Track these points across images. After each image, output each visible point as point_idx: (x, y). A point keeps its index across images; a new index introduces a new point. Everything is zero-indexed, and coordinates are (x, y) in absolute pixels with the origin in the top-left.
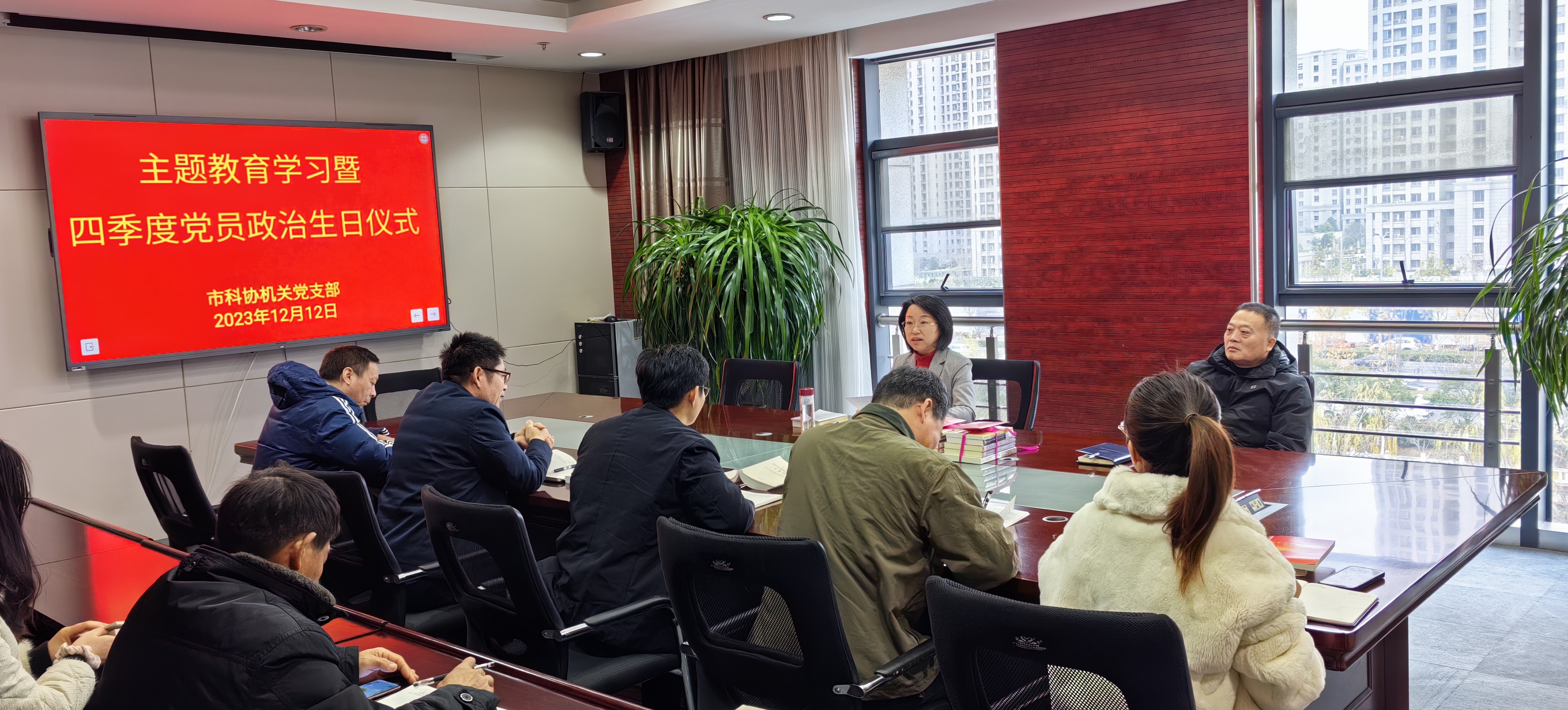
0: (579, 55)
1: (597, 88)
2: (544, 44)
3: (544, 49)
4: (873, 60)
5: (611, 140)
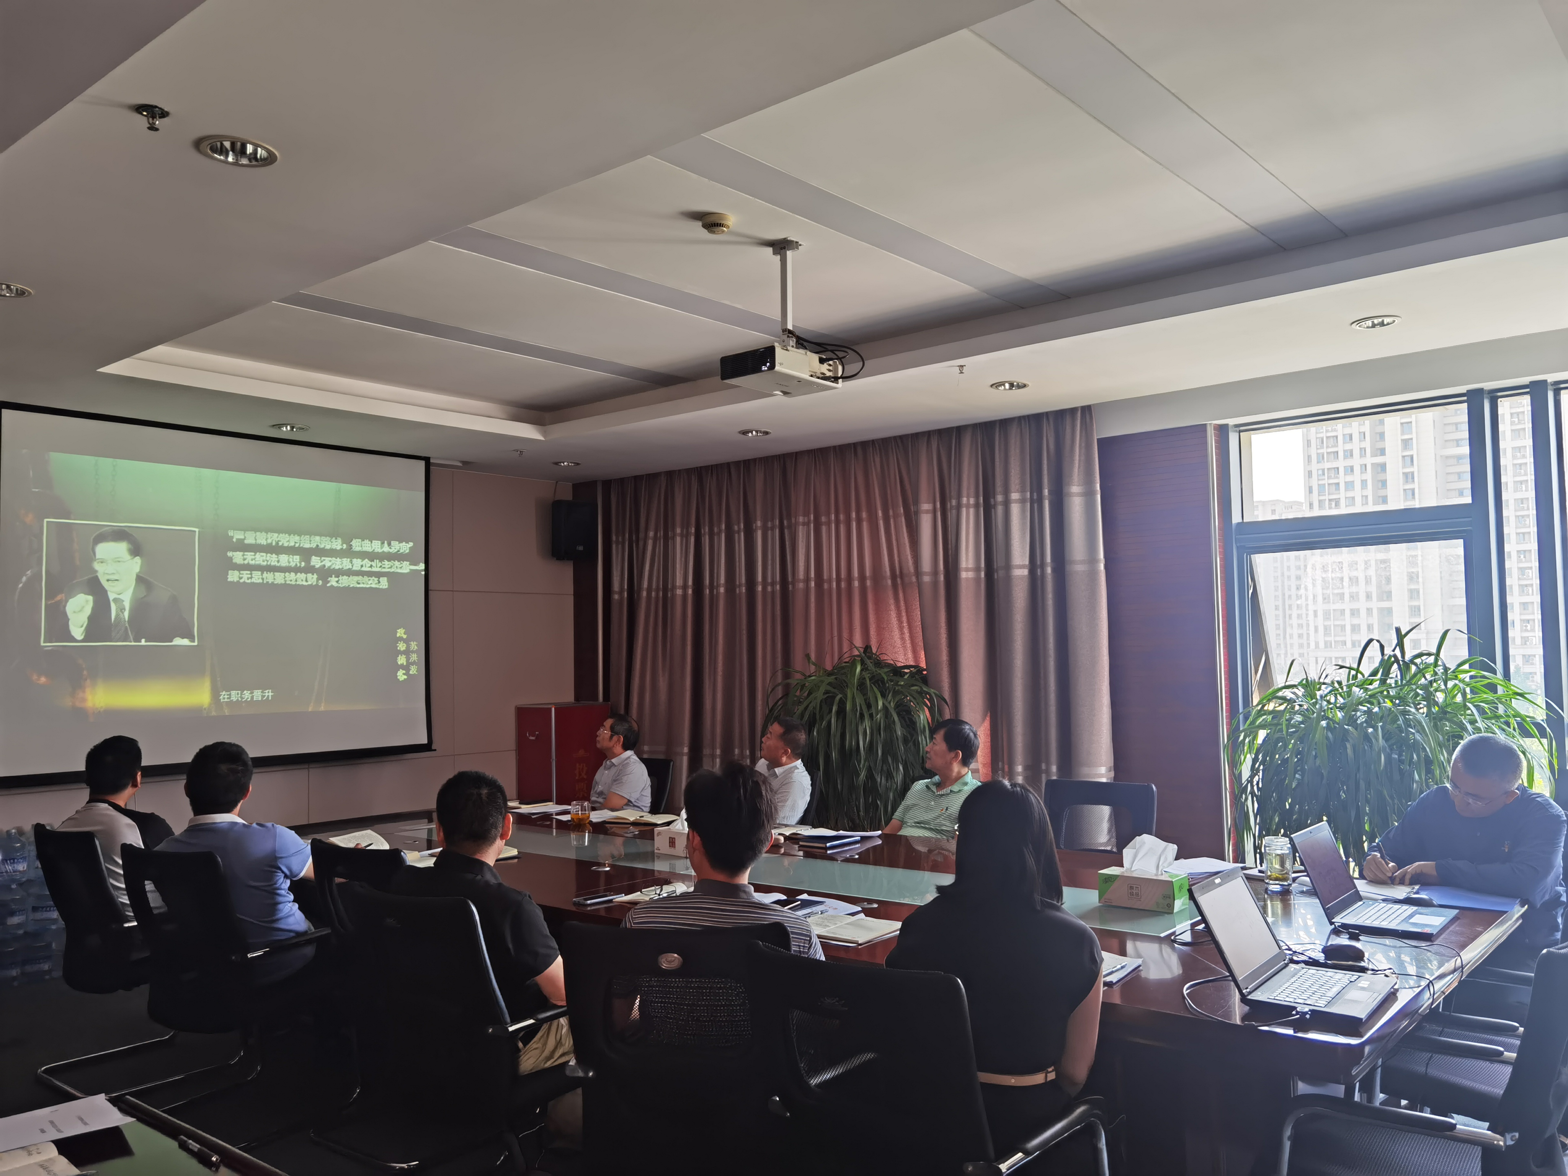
0: (557, 463)
1: (567, 495)
2: (522, 451)
3: (520, 456)
5: (581, 548)
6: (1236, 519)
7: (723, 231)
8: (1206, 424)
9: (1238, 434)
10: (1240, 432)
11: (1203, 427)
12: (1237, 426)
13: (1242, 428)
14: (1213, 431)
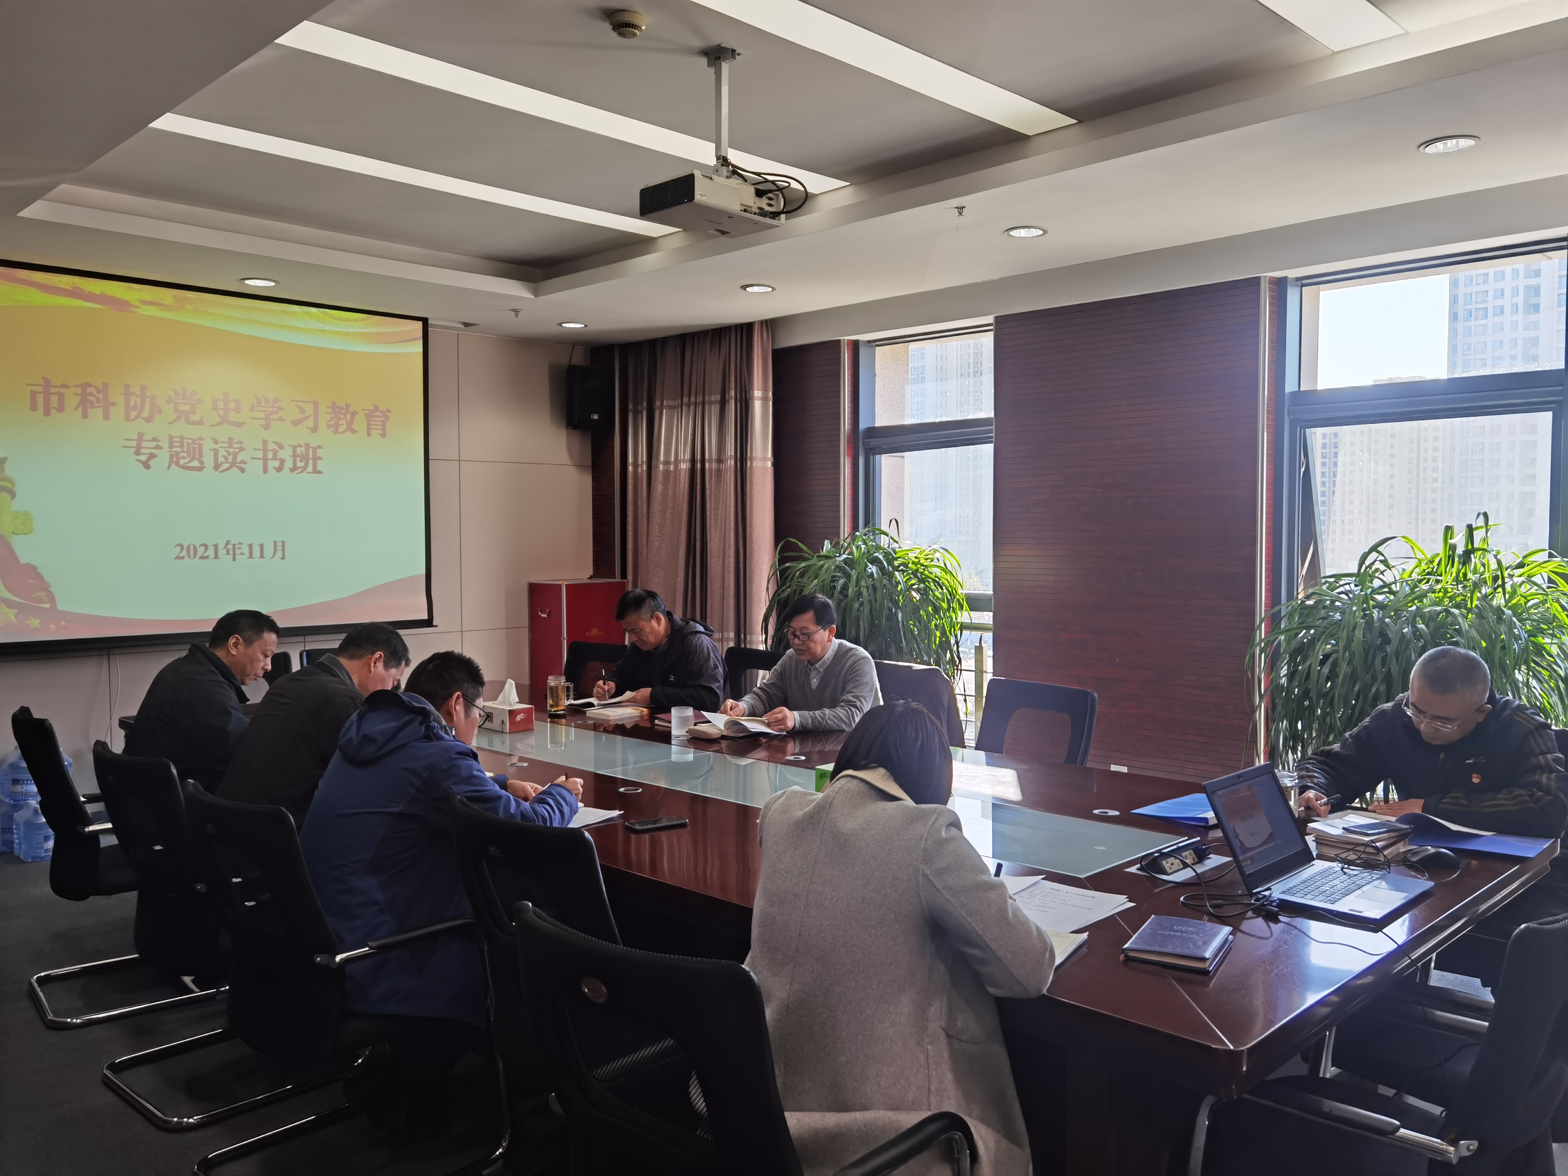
0: (560, 324)
1: (584, 361)
2: (516, 312)
3: (517, 316)
4: (869, 342)
5: (596, 417)
6: (1290, 386)
7: (635, 35)
8: (1259, 277)
9: (1300, 288)
10: (1303, 286)
11: (1256, 281)
12: (1298, 279)
13: (1305, 282)
14: (1268, 286)
